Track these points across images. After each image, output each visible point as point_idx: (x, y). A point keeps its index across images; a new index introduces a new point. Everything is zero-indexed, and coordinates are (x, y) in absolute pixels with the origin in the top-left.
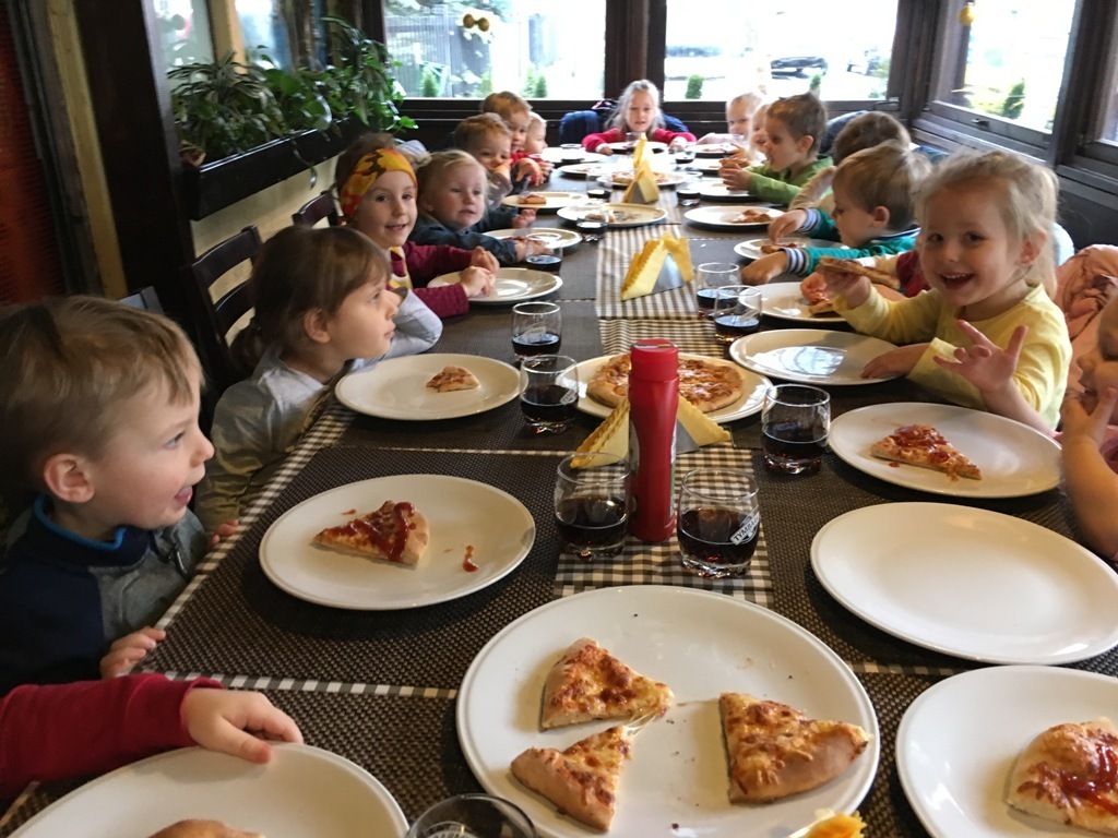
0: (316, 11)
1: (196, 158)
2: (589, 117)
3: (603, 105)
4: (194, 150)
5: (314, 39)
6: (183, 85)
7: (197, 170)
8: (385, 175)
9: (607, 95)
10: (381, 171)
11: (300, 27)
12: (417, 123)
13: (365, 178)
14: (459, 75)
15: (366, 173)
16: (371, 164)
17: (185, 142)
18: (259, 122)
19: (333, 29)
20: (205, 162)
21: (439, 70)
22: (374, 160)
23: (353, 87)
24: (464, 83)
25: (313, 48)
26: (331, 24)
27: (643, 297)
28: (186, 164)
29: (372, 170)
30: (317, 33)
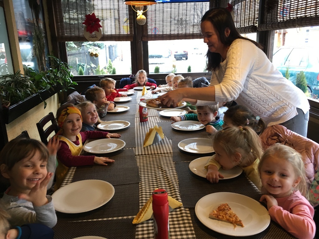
0: (46, 53)
1: (7, 105)
2: (128, 79)
3: (132, 76)
4: (6, 102)
5: (45, 61)
6: (3, 81)
7: (7, 109)
8: (69, 116)
9: (133, 73)
10: (68, 114)
11: (41, 58)
12: (77, 83)
13: (64, 117)
14: (90, 65)
15: (63, 115)
16: (65, 112)
18: (28, 91)
19: (51, 59)
20: (10, 105)
21: (83, 65)
22: (66, 111)
23: (58, 75)
25: (45, 63)
26: (51, 58)
27: (150, 146)
28: (4, 107)
29: (65, 114)
30: (46, 59)
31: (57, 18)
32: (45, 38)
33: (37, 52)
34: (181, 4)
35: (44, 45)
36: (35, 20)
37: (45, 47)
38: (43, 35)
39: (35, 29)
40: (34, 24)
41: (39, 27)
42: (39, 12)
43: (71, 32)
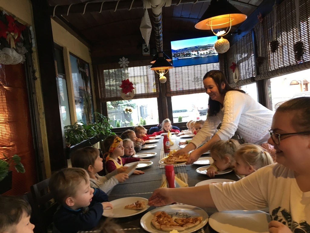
0: (92, 112)
1: (69, 145)
2: (156, 128)
3: (159, 125)
5: (91, 117)
7: (69, 148)
11: (89, 115)
12: (116, 133)
15: (116, 143)
16: (117, 140)
17: (66, 142)
18: (82, 136)
20: (71, 146)
21: (120, 121)
23: (101, 127)
24: (126, 123)
25: (91, 119)
26: (95, 114)
29: (118, 142)
30: (92, 116)
31: (101, 84)
32: (91, 100)
33: (86, 110)
34: (196, 66)
35: (90, 105)
36: (85, 87)
37: (92, 107)
38: (90, 98)
39: (85, 94)
40: (85, 90)
41: (87, 92)
42: (88, 81)
43: (111, 94)
